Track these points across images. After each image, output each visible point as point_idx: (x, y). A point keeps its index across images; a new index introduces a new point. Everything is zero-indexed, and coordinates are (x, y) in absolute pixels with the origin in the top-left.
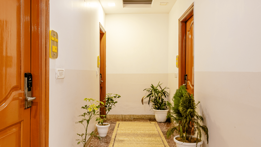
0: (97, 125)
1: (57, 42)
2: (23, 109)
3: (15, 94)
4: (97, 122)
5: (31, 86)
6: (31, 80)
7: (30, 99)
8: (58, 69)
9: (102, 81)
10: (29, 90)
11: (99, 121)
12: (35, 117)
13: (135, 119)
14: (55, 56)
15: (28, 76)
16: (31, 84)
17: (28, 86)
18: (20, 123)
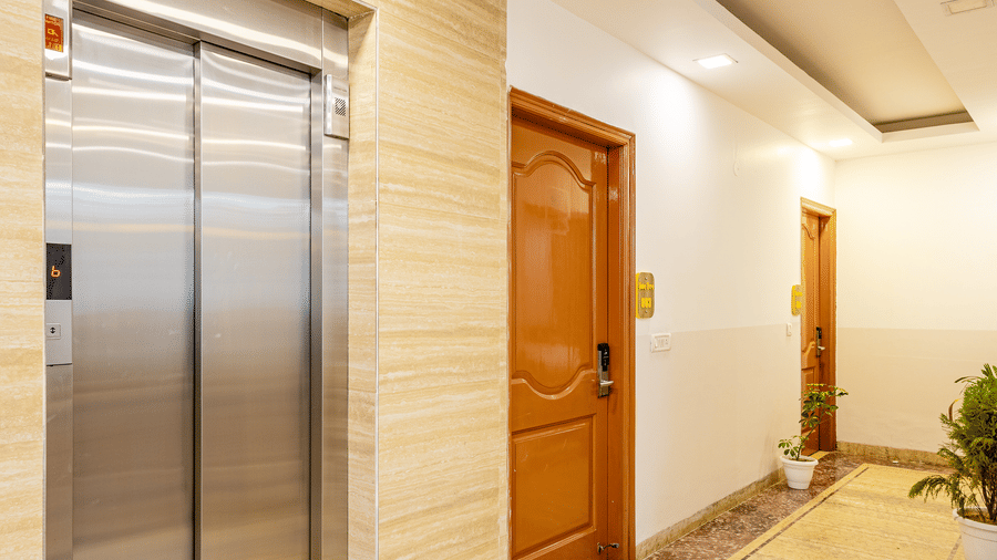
0: (784, 459)
1: (652, 290)
2: (595, 397)
3: (583, 373)
4: (783, 450)
5: (608, 364)
6: (608, 355)
7: (605, 383)
8: (653, 335)
9: (823, 348)
10: (605, 369)
11: (786, 448)
12: (614, 411)
13: (930, 464)
14: (649, 313)
15: (603, 347)
16: (608, 360)
17: (602, 364)
18: (591, 416)
